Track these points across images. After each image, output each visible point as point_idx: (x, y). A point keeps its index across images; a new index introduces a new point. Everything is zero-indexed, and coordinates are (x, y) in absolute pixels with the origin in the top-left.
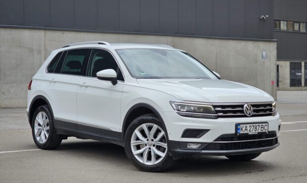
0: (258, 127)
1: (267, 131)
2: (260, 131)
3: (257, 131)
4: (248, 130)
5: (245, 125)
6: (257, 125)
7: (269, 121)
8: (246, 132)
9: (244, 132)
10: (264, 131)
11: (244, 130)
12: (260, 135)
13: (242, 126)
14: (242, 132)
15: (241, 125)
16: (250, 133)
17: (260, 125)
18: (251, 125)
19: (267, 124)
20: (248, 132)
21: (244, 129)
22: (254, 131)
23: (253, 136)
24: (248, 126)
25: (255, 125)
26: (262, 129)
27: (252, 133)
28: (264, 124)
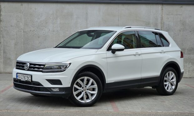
0: (25, 77)
2: (26, 80)
5: (19, 75)
6: (25, 75)
10: (29, 80)
12: (27, 82)
16: (22, 80)
17: (27, 76)
18: (22, 75)
20: (21, 79)
22: (24, 79)
23: (23, 82)
24: (21, 75)
25: (24, 75)
26: (28, 79)
27: (23, 80)
28: (29, 76)
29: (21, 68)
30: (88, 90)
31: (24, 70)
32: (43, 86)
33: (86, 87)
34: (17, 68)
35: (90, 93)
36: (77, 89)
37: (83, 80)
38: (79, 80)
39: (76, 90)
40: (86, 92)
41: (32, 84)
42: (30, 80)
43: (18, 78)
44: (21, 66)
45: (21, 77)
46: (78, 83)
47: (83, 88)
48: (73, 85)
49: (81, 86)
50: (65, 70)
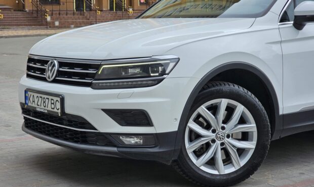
0: (47, 100)
2: (49, 109)
3: (46, 108)
4: (36, 102)
5: (32, 93)
6: (46, 96)
8: (34, 105)
9: (32, 105)
10: (55, 110)
11: (32, 102)
12: (50, 116)
13: (30, 94)
16: (38, 110)
17: (50, 97)
18: (39, 95)
19: (59, 99)
20: (36, 106)
21: (31, 99)
22: (42, 107)
24: (36, 95)
25: (43, 96)
26: (53, 106)
27: (40, 109)
28: (55, 99)
29: (37, 74)
30: (228, 136)
31: (44, 79)
32: (95, 129)
33: (223, 128)
34: (29, 76)
35: (234, 146)
36: (198, 136)
37: (214, 109)
38: (203, 110)
39: (194, 136)
40: (222, 144)
41: (65, 122)
42: (59, 111)
43: (29, 104)
44: (39, 69)
45: (36, 100)
46: (199, 116)
47: (214, 131)
48: (187, 123)
49: (208, 127)
50: (160, 81)
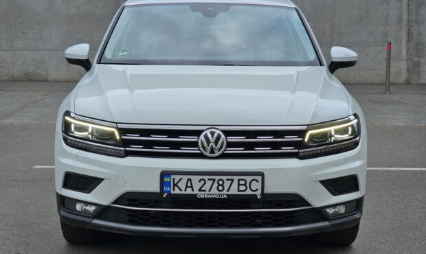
0: (228, 182)
1: (258, 193)
2: (234, 192)
3: (225, 192)
4: (196, 188)
5: (185, 178)
6: (224, 178)
7: (268, 170)
8: (189, 191)
9: (183, 192)
10: (249, 192)
11: (183, 188)
13: (177, 178)
14: (177, 191)
15: (173, 176)
17: (236, 178)
19: (259, 178)
20: (196, 192)
21: (182, 185)
22: (214, 191)
24: (195, 179)
25: (217, 178)
26: (242, 188)
27: (209, 194)
28: (250, 178)
32: (309, 205)
43: (175, 192)
45: (197, 185)
